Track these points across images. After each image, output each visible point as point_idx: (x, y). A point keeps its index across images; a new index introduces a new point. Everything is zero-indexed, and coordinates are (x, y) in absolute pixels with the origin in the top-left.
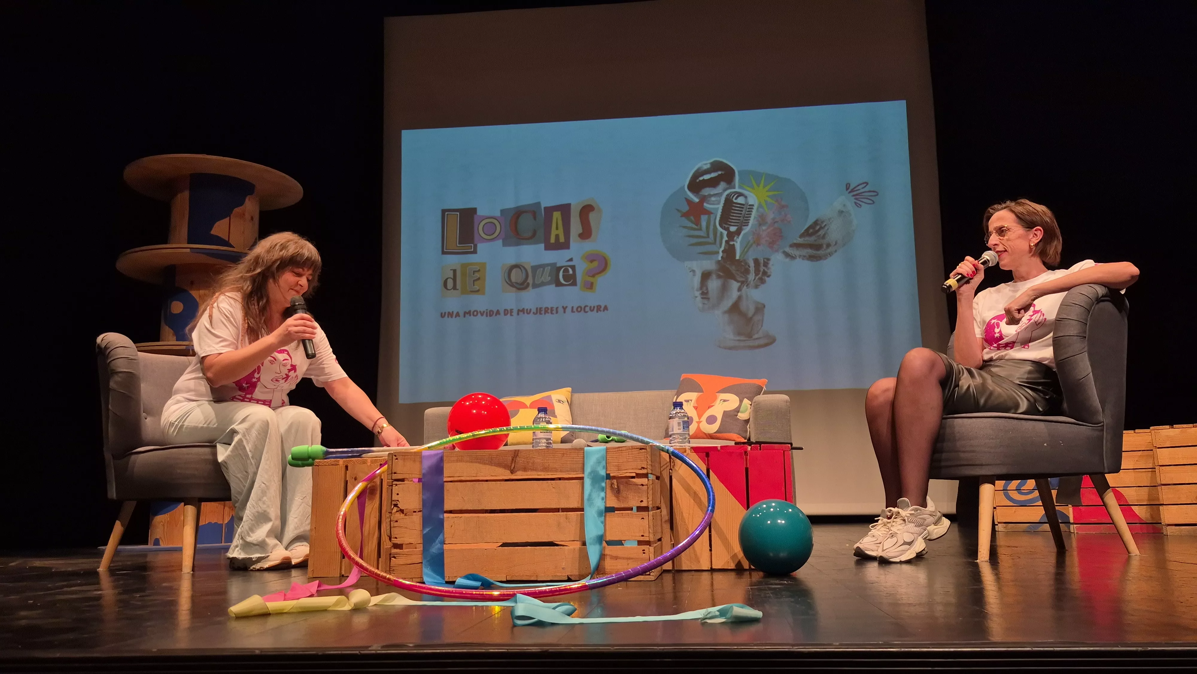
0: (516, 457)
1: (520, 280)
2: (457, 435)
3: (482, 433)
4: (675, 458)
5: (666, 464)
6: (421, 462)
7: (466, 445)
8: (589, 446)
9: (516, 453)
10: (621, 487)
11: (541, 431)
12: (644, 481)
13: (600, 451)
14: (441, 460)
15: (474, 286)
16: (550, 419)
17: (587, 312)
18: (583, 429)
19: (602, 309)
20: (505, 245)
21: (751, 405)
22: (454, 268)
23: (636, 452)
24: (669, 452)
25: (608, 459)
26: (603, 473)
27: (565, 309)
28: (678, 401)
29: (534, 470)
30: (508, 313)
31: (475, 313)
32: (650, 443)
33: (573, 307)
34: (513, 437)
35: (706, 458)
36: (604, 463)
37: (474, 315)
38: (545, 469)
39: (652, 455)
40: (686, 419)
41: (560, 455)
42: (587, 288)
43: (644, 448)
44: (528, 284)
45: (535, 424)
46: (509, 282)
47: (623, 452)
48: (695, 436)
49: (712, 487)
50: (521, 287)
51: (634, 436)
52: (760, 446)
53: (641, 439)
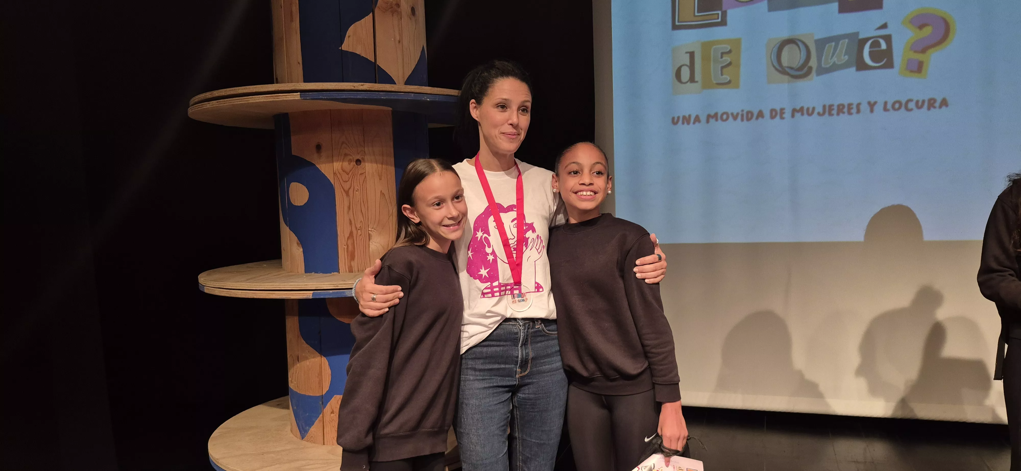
1: (796, 63)
15: (723, 74)
17: (910, 109)
19: (938, 103)
20: (772, 8)
22: (690, 50)
27: (872, 105)
30: (776, 115)
31: (725, 117)
33: (886, 103)
37: (722, 120)
42: (910, 72)
44: (810, 69)
46: (778, 67)
50: (798, 73)
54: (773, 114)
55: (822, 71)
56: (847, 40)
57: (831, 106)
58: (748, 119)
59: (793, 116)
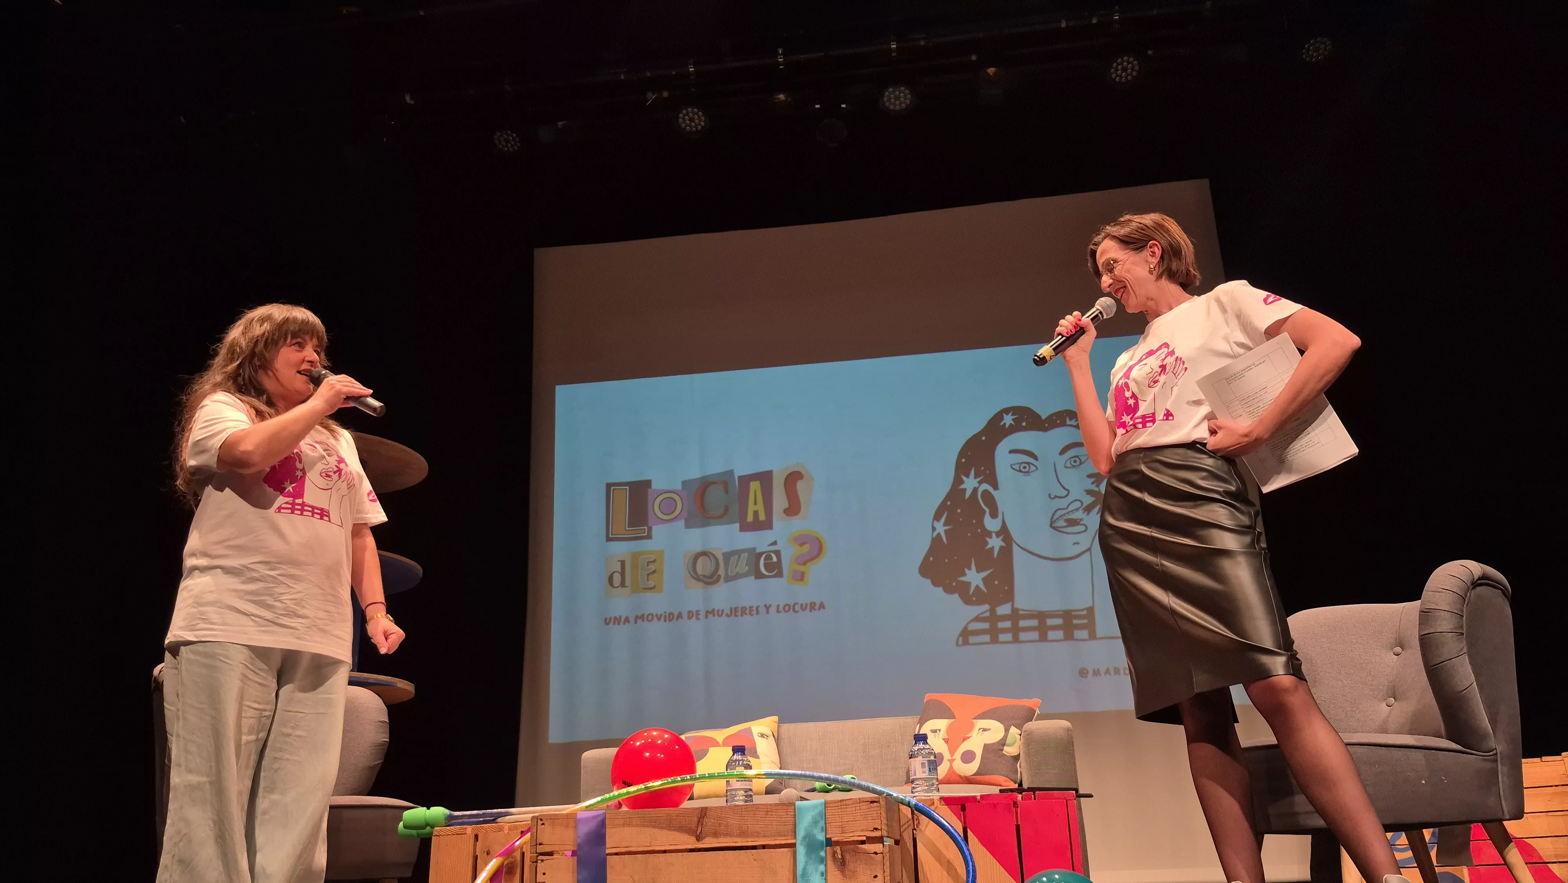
0: (703, 819)
1: (708, 572)
2: (625, 788)
3: (656, 784)
4: (920, 814)
5: (908, 822)
6: (575, 827)
7: (637, 802)
8: (803, 799)
9: (703, 812)
10: (847, 857)
11: (738, 779)
12: (878, 847)
13: (815, 806)
14: (603, 824)
15: (648, 581)
16: (749, 761)
17: (798, 612)
18: (794, 775)
19: (817, 607)
20: (687, 526)
21: (1020, 735)
22: (622, 559)
23: (865, 806)
24: (911, 805)
25: (827, 817)
26: (821, 837)
27: (767, 608)
28: (921, 733)
29: (727, 835)
30: (693, 616)
31: (649, 618)
32: (884, 793)
33: (778, 606)
34: (699, 788)
35: (962, 813)
36: (822, 823)
37: (648, 620)
38: (743, 834)
39: (888, 810)
40: (932, 758)
41: (763, 813)
42: (796, 580)
43: (876, 800)
44: (719, 576)
45: (729, 769)
46: (693, 575)
47: (847, 806)
48: (947, 781)
49: (970, 854)
50: (710, 580)
51: (863, 783)
52: (1034, 794)
53: (872, 788)
54: (690, 615)
55: (728, 579)
56: (746, 554)
57: (736, 608)
58: (670, 620)
59: (706, 617)
